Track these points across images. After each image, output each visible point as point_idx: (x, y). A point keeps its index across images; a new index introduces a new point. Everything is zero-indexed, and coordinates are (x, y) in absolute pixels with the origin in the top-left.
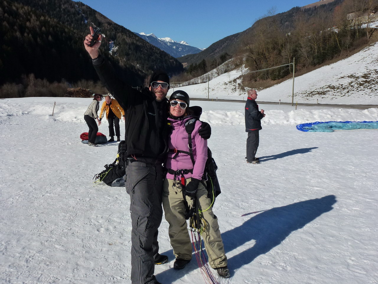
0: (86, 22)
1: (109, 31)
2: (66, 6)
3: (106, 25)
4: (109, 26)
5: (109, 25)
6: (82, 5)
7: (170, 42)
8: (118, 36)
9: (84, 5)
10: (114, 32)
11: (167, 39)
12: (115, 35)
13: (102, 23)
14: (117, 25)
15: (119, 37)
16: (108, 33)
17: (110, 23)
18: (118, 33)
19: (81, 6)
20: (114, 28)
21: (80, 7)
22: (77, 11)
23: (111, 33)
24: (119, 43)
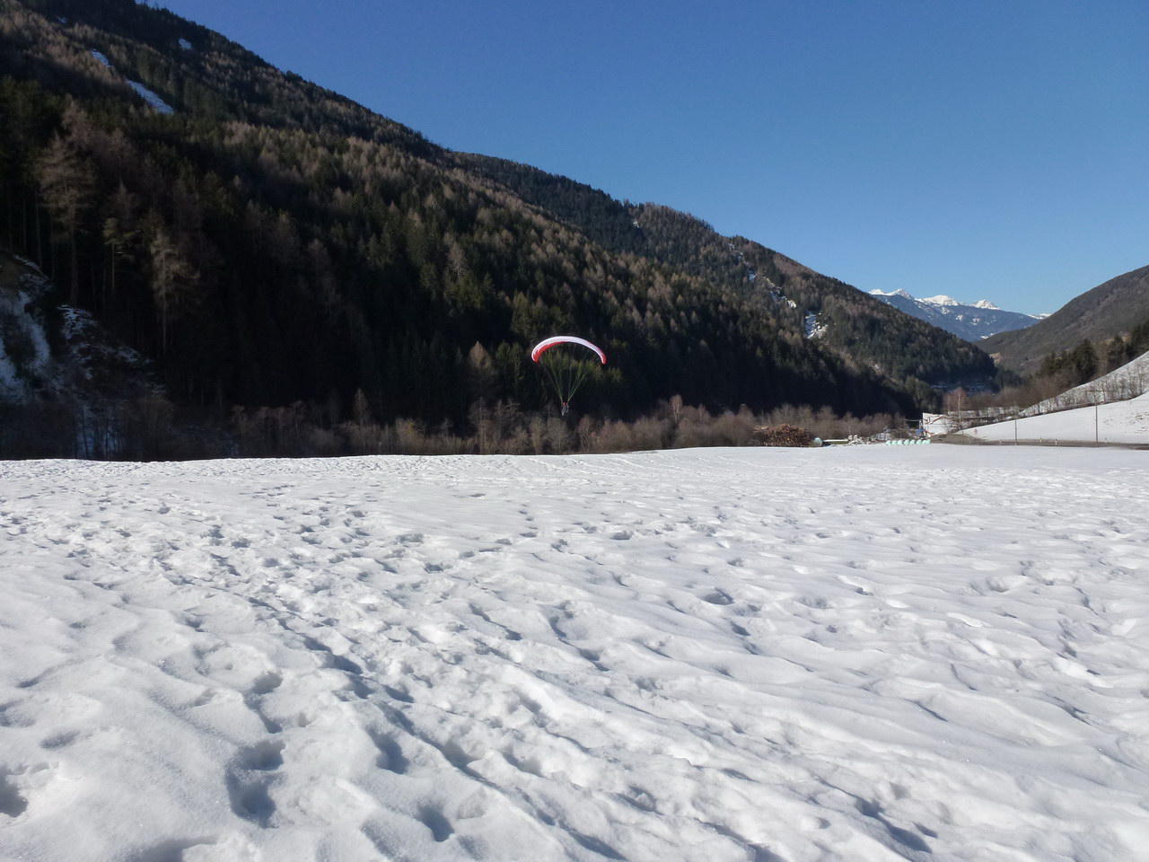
0: (752, 277)
1: (806, 293)
2: (710, 248)
3: (798, 279)
4: (804, 282)
5: (804, 278)
6: (744, 241)
7: (947, 307)
8: (825, 302)
9: (747, 242)
10: (816, 295)
11: (941, 300)
12: (820, 302)
13: (789, 278)
14: (822, 277)
15: (829, 304)
16: (803, 297)
17: (807, 275)
18: (826, 294)
19: (742, 245)
20: (818, 286)
21: (740, 247)
22: (732, 257)
23: (809, 297)
24: (830, 318)
